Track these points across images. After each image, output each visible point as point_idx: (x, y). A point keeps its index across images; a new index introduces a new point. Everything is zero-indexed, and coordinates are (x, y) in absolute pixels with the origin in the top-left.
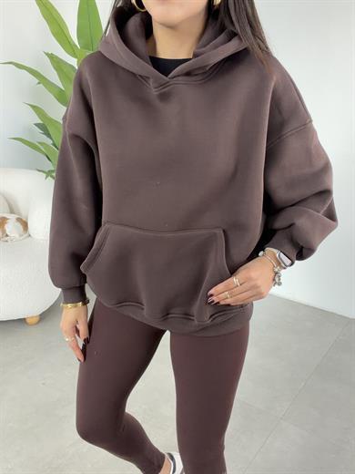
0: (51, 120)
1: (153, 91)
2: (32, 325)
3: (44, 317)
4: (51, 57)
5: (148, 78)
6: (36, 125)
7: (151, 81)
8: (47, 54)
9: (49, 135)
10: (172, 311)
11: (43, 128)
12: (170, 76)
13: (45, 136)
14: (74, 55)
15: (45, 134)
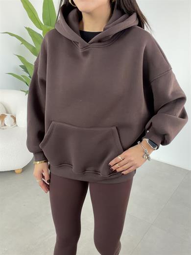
0: (28, 64)
1: (80, 51)
2: (18, 174)
3: (24, 169)
4: (29, 30)
5: (78, 43)
6: (20, 66)
7: (79, 45)
8: (26, 28)
9: (27, 72)
10: (88, 169)
11: (24, 68)
12: (89, 43)
13: (25, 72)
14: (41, 29)
15: (25, 71)
